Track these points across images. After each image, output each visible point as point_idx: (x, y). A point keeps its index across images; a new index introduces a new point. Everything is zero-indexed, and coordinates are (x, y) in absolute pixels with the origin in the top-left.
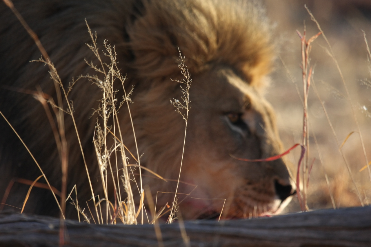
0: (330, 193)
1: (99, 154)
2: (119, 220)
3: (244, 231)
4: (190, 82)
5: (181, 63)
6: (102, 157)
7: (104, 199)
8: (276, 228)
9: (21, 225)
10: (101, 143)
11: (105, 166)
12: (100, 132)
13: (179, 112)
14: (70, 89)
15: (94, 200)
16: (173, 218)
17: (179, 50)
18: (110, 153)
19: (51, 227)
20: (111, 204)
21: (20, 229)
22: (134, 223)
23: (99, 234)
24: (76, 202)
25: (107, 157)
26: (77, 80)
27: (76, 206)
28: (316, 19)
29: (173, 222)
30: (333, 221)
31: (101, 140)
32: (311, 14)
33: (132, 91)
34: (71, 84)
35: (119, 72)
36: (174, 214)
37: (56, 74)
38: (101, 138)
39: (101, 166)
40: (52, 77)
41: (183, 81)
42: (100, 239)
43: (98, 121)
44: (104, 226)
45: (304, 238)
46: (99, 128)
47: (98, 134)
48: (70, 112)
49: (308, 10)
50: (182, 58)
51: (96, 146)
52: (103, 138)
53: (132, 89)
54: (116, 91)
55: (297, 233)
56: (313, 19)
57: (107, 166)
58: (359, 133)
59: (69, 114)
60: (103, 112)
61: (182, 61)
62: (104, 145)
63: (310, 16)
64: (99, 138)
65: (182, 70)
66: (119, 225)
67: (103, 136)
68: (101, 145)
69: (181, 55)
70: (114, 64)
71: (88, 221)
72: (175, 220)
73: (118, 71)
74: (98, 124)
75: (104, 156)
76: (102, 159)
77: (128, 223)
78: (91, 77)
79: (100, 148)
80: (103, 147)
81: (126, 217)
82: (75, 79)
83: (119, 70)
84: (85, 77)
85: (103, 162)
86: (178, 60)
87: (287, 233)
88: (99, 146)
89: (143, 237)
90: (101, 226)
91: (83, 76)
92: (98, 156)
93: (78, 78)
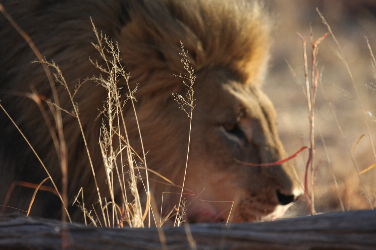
0: (339, 196)
1: (105, 156)
2: (126, 224)
3: (253, 234)
4: (194, 79)
5: (184, 58)
6: (108, 159)
7: (110, 202)
8: (286, 231)
9: (27, 228)
10: (107, 145)
11: (111, 168)
12: (106, 133)
13: (184, 109)
14: (76, 91)
15: (101, 203)
16: (181, 221)
17: (181, 44)
18: (116, 154)
19: (57, 230)
20: (118, 207)
21: (25, 232)
22: (141, 227)
23: (105, 238)
24: (82, 205)
25: (113, 159)
26: (84, 82)
27: (82, 209)
28: (327, 22)
29: (181, 225)
30: (343, 225)
31: (107, 142)
32: (322, 17)
33: (136, 89)
34: (78, 87)
35: (123, 69)
36: (182, 217)
37: (60, 76)
38: (107, 140)
39: (108, 168)
40: (57, 79)
41: (186, 77)
42: (107, 243)
43: (103, 122)
44: (111, 229)
45: (313, 241)
46: (105, 129)
47: (103, 135)
48: (76, 115)
49: (320, 13)
50: (185, 53)
51: (102, 148)
52: (109, 139)
53: (137, 87)
54: (119, 89)
55: (306, 237)
56: (324, 21)
57: (113, 168)
58: (369, 136)
59: (75, 116)
60: (108, 112)
61: (185, 56)
62: (110, 146)
63: (322, 19)
64: (105, 140)
65: (185, 66)
66: (127, 228)
67: (109, 137)
68: (107, 146)
69: (183, 49)
70: (117, 60)
71: (95, 223)
72: (183, 223)
73: (121, 68)
74: (104, 125)
75: (110, 157)
76: (108, 161)
77: (135, 226)
78: (97, 79)
79: (106, 150)
80: (109, 149)
81: (133, 220)
82: (82, 81)
83: (123, 68)
84: (92, 79)
85: (110, 164)
86: (181, 54)
87: (296, 237)
88: (105, 147)
89: (150, 241)
90: (107, 229)
91: (89, 78)
92: (104, 158)
93: (84, 81)
